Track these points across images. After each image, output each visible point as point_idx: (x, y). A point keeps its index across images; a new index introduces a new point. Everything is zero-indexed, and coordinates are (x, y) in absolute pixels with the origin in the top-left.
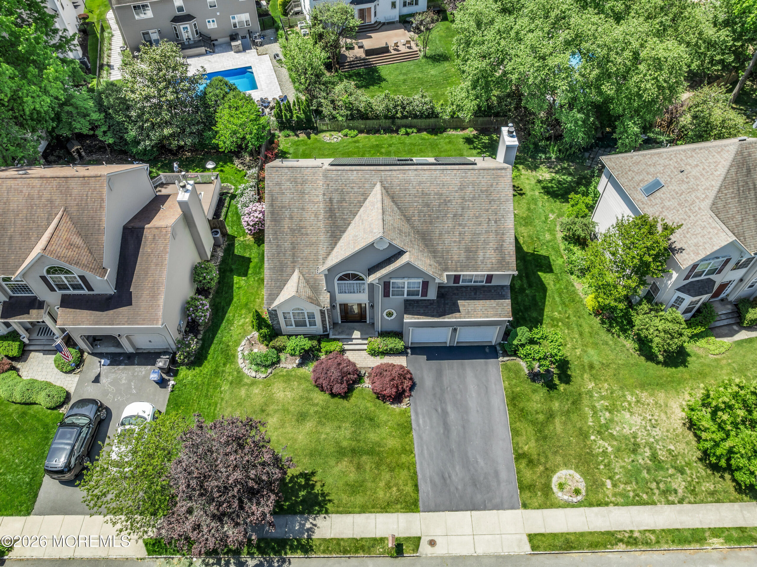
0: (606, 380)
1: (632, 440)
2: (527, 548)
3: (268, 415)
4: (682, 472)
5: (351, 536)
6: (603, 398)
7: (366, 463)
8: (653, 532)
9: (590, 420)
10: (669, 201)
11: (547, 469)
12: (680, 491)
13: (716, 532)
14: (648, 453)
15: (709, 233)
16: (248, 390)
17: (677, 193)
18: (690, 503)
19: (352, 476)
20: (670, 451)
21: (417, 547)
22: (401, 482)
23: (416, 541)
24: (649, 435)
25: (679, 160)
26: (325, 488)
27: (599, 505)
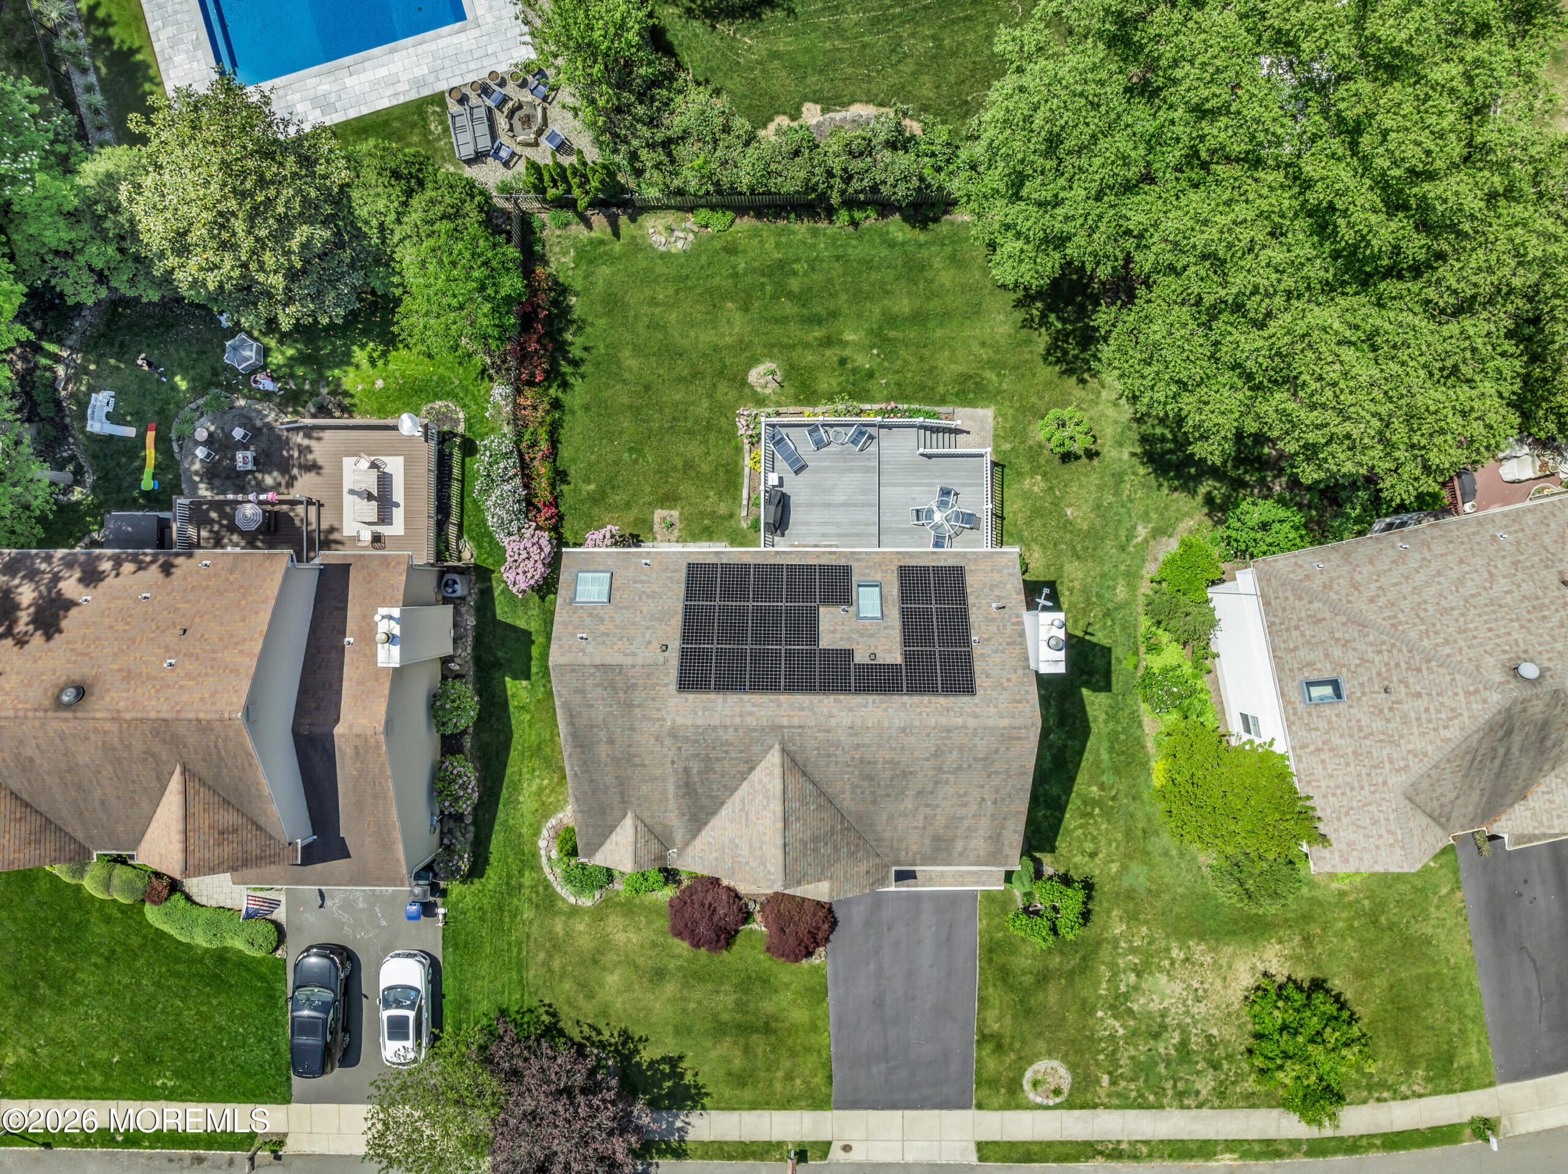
0: (1146, 922)
1: (1158, 1020)
2: (973, 1158)
3: (604, 969)
4: (1216, 1066)
5: (737, 1139)
6: (1133, 950)
7: (758, 1045)
8: (1146, 1142)
9: (1104, 986)
10: (1342, 736)
11: (1021, 1058)
12: (1204, 1092)
13: (1231, 1145)
14: (1176, 1038)
15: (1380, 836)
16: (565, 923)
17: (1360, 730)
18: (1212, 1108)
19: (737, 1063)
20: (1209, 1038)
21: (825, 1155)
22: (807, 1072)
23: (825, 1148)
24: (1187, 1013)
25: (1392, 664)
26: (698, 1079)
27: (1082, 1107)
